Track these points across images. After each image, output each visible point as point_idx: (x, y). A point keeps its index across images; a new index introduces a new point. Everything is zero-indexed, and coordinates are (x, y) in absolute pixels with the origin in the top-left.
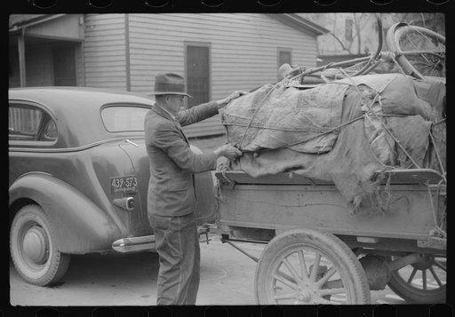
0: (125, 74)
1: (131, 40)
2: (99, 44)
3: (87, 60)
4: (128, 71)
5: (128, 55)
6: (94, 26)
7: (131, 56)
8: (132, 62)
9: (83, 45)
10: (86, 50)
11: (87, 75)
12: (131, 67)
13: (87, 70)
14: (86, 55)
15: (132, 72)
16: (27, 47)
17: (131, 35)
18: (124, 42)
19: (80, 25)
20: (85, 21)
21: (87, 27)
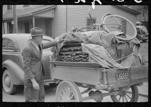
0: (66, 28)
1: (68, 17)
2: (59, 19)
3: (55, 24)
4: (67, 27)
5: (67, 22)
6: (57, 13)
7: (68, 23)
8: (68, 24)
9: (54, 19)
10: (55, 21)
11: (55, 29)
12: (68, 26)
13: (55, 27)
14: (55, 22)
15: (68, 28)
16: (36, 20)
17: (68, 16)
18: (65, 18)
19: (53, 13)
20: (55, 12)
21: (55, 13)
